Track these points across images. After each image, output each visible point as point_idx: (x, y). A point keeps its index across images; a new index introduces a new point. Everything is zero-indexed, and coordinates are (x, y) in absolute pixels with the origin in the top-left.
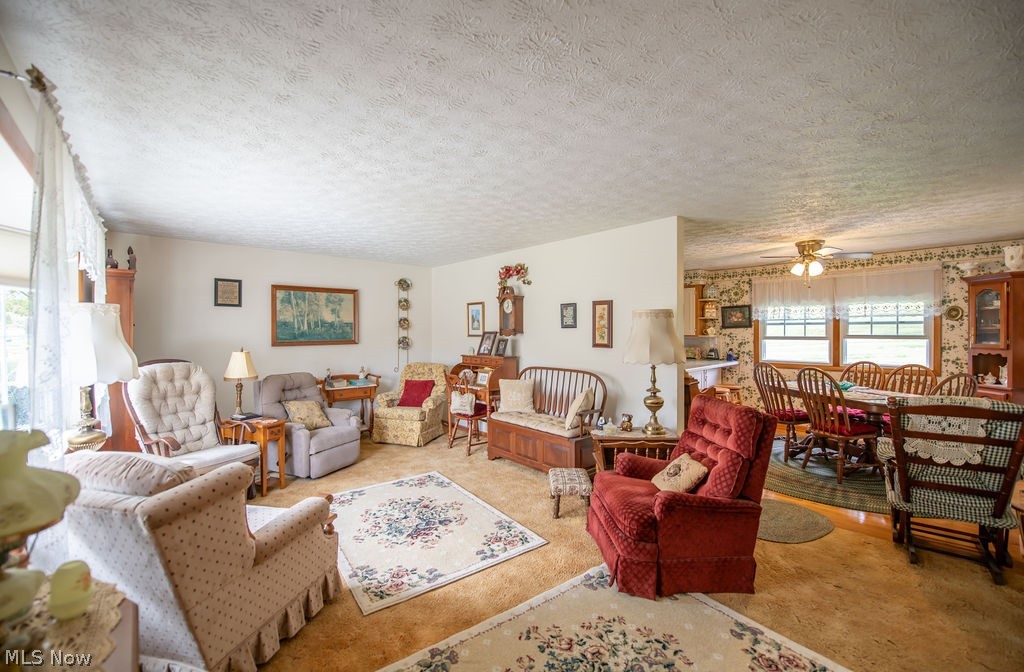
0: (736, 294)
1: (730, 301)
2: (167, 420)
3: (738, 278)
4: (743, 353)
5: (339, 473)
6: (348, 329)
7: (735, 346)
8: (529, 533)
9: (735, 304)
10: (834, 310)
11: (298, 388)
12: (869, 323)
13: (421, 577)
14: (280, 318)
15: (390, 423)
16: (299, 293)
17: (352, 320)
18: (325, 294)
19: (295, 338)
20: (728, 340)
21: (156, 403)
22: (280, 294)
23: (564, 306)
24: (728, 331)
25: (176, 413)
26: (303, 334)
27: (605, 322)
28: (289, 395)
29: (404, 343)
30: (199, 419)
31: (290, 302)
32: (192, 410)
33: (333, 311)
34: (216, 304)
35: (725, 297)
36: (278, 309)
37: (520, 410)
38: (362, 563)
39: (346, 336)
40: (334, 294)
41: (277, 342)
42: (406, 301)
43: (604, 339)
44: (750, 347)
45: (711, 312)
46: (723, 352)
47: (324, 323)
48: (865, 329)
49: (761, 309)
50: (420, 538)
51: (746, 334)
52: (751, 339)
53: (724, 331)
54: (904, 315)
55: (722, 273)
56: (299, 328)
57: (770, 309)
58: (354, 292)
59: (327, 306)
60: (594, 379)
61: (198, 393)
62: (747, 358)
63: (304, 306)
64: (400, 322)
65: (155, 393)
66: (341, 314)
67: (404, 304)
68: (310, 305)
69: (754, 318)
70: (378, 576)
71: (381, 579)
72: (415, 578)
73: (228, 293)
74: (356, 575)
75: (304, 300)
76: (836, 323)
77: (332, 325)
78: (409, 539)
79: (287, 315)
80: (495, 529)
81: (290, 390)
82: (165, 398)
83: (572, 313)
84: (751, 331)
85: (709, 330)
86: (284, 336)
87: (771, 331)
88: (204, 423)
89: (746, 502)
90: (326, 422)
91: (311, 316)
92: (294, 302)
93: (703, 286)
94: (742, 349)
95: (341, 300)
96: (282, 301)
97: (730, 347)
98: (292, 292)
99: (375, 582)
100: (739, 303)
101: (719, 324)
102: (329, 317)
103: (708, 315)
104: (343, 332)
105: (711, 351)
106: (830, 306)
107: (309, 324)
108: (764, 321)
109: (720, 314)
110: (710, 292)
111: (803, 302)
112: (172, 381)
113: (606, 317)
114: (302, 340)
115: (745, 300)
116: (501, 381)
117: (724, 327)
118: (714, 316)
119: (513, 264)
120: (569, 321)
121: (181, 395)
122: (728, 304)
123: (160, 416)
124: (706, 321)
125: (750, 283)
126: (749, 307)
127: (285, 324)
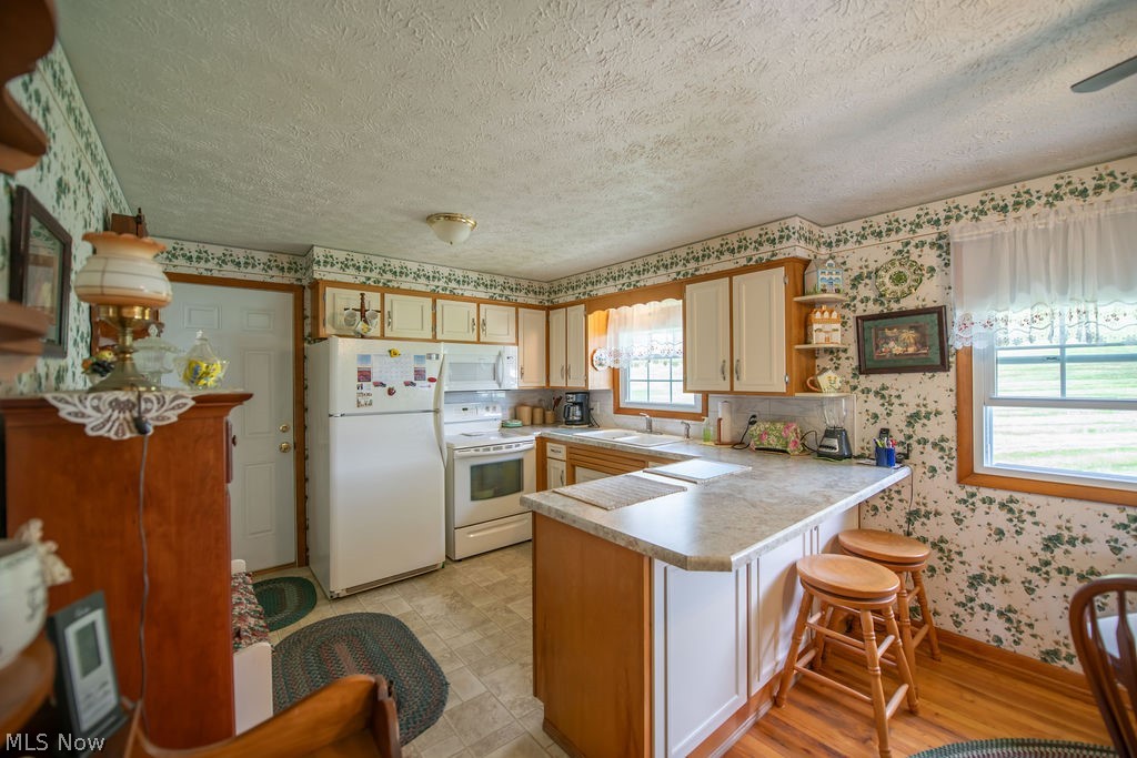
0: (898, 279)
1: (879, 300)
3: (904, 235)
4: (923, 442)
7: (897, 423)
9: (895, 307)
20: (875, 405)
24: (875, 381)
35: (865, 291)
44: (945, 427)
45: (829, 331)
46: (862, 436)
49: (980, 314)
51: (936, 390)
52: (947, 403)
53: (864, 381)
55: (855, 227)
62: (933, 457)
69: (957, 341)
84: (946, 380)
85: (823, 380)
87: (1009, 381)
93: (806, 263)
94: (919, 431)
97: (882, 424)
100: (909, 303)
101: (850, 362)
103: (818, 340)
105: (830, 433)
108: (989, 354)
109: (851, 335)
110: (822, 279)
115: (928, 293)
117: (864, 369)
118: (836, 340)
122: (874, 309)
124: (813, 354)
125: (942, 245)
126: (940, 313)
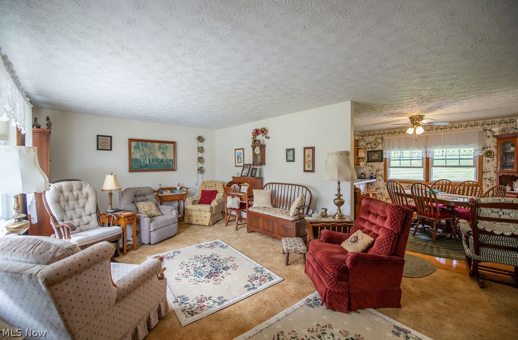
0: (375, 144)
1: (371, 148)
2: (69, 213)
3: (376, 136)
4: (378, 175)
5: (166, 241)
6: (171, 163)
7: (374, 172)
8: (273, 274)
9: (374, 150)
10: (426, 153)
11: (144, 195)
12: (444, 159)
13: (214, 302)
14: (134, 157)
15: (194, 213)
16: (144, 143)
17: (172, 158)
18: (158, 144)
19: (142, 167)
20: (370, 168)
21: (63, 204)
22: (133, 144)
23: (288, 150)
24: (370, 164)
25: (74, 209)
26: (146, 166)
27: (310, 159)
28: (138, 199)
29: (201, 170)
30: (88, 212)
31: (139, 148)
32: (84, 207)
33: (163, 153)
34: (98, 149)
35: (369, 146)
36: (132, 152)
37: (264, 206)
38: (180, 294)
39: (169, 166)
40: (163, 144)
41: (132, 170)
42: (202, 148)
43: (310, 167)
44: (382, 172)
45: (362, 154)
46: (368, 174)
47: (157, 159)
48: (443, 163)
49: (388, 152)
50: (212, 278)
51: (380, 165)
52: (383, 168)
53: (369, 164)
54: (463, 155)
55: (367, 133)
56: (144, 162)
57: (393, 152)
58: (174, 143)
59: (159, 150)
60: (305, 189)
61: (87, 198)
62: (380, 178)
63: (147, 151)
64: (198, 159)
65: (61, 199)
66: (167, 155)
67: (201, 150)
68: (149, 150)
69: (384, 157)
70: (189, 301)
71: (191, 303)
72: (211, 303)
73: (104, 143)
74: (177, 302)
75: (147, 147)
76: (427, 159)
77: (162, 160)
78: (207, 279)
79: (137, 155)
80: (254, 272)
81: (139, 196)
82: (67, 201)
83: (292, 154)
84: (383, 163)
85: (361, 163)
86: (135, 166)
87: (393, 163)
88: (90, 215)
89: (397, 257)
90: (159, 213)
91: (151, 156)
92: (141, 148)
93: (358, 140)
94: (378, 173)
95: (167, 147)
96: (135, 148)
97: (372, 172)
98: (140, 143)
99: (188, 305)
100: (377, 149)
101: (366, 160)
102: (160, 156)
103: (360, 156)
104: (168, 164)
105: (362, 174)
106: (424, 150)
107: (149, 160)
108: (389, 159)
109: (366, 155)
110: (361, 144)
111: (410, 148)
112: (71, 191)
113: (311, 156)
114: (146, 169)
115: (380, 148)
116: (253, 190)
117: (368, 161)
118: (363, 156)
119: (260, 128)
120: (291, 158)
121: (77, 199)
122: (371, 150)
123: (64, 211)
124: (359, 158)
125: (382, 138)
126: (382, 151)
127: (136, 160)
